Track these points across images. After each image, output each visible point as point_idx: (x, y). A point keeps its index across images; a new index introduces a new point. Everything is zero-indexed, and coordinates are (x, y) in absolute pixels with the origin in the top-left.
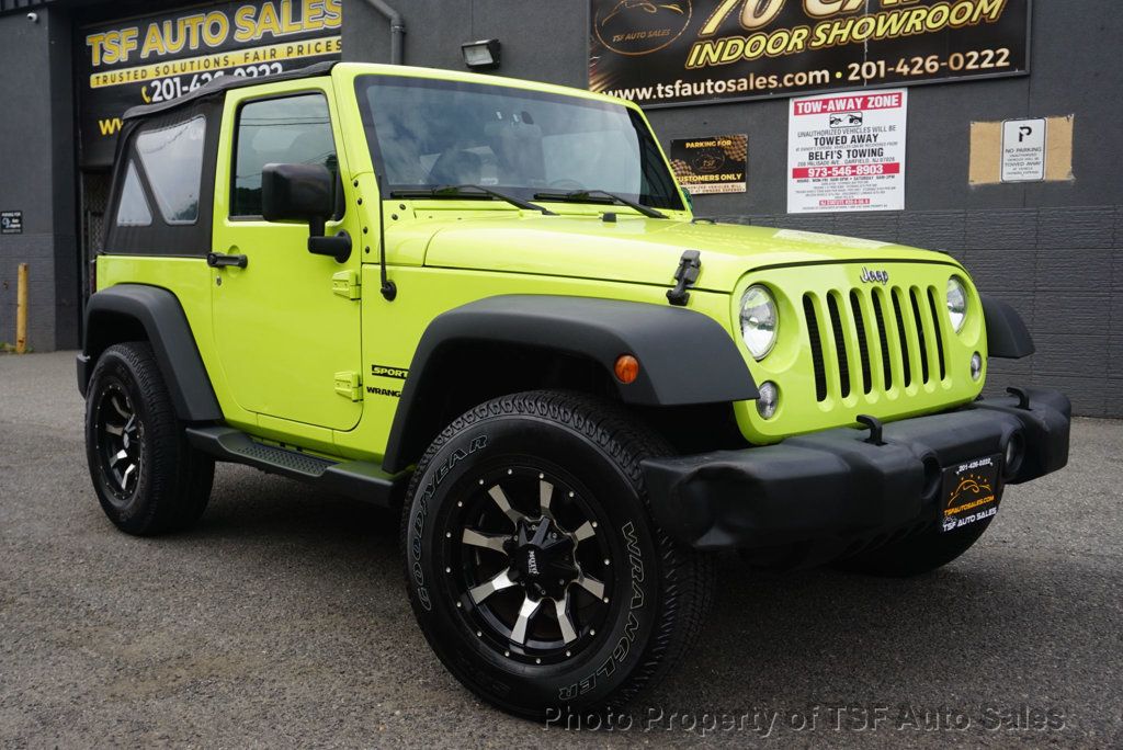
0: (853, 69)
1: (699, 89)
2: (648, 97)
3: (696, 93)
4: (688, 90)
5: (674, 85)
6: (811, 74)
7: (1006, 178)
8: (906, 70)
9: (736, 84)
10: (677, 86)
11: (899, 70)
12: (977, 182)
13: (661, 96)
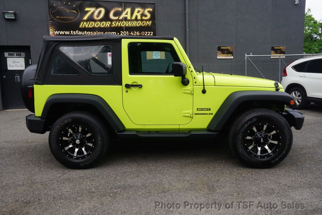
0: (121, 33)
1: (83, 33)
2: (68, 34)
3: (82, 34)
4: (80, 33)
5: (76, 31)
6: (112, 33)
7: (154, 58)
8: (133, 34)
9: (93, 33)
10: (77, 32)
11: (131, 34)
12: (148, 59)
13: (72, 34)
